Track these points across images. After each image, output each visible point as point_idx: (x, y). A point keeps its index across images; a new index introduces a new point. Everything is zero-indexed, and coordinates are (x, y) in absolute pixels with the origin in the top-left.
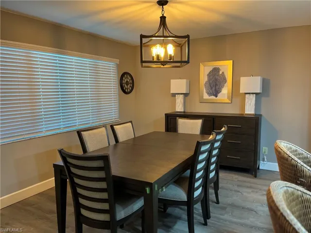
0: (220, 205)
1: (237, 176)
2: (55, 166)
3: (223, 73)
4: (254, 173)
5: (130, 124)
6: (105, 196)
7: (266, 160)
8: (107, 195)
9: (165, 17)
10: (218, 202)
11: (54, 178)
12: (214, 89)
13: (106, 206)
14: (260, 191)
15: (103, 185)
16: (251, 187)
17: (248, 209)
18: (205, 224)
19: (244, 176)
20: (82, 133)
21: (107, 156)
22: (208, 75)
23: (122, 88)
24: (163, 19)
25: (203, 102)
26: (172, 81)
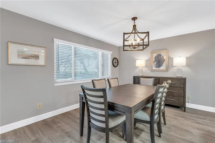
0: (166, 125)
1: (173, 110)
2: (80, 95)
3: (163, 56)
4: (183, 109)
5: (117, 79)
6: (103, 113)
7: (190, 102)
8: (104, 113)
9: (136, 25)
10: (165, 124)
11: (79, 104)
12: (158, 64)
13: (103, 119)
14: (190, 120)
15: (103, 106)
16: (183, 117)
17: (185, 130)
18: (160, 136)
19: (178, 110)
20: (94, 81)
21: (105, 89)
22: (155, 58)
23: (113, 64)
24: (135, 26)
25: (153, 71)
26: (137, 61)
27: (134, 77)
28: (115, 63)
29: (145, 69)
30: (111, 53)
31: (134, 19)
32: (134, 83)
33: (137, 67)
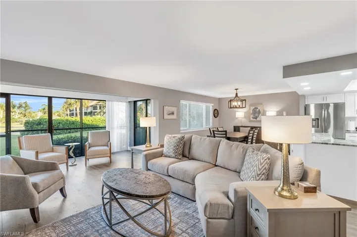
3: (259, 109)
12: (255, 116)
22: (252, 110)
23: (214, 115)
24: (237, 94)
25: (250, 121)
26: (237, 113)
27: (235, 127)
28: (216, 114)
29: (244, 120)
30: (213, 105)
31: (236, 89)
32: (235, 131)
33: (237, 118)
